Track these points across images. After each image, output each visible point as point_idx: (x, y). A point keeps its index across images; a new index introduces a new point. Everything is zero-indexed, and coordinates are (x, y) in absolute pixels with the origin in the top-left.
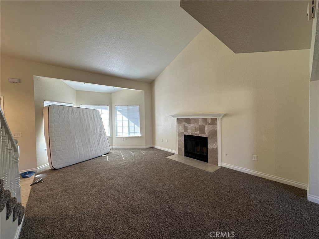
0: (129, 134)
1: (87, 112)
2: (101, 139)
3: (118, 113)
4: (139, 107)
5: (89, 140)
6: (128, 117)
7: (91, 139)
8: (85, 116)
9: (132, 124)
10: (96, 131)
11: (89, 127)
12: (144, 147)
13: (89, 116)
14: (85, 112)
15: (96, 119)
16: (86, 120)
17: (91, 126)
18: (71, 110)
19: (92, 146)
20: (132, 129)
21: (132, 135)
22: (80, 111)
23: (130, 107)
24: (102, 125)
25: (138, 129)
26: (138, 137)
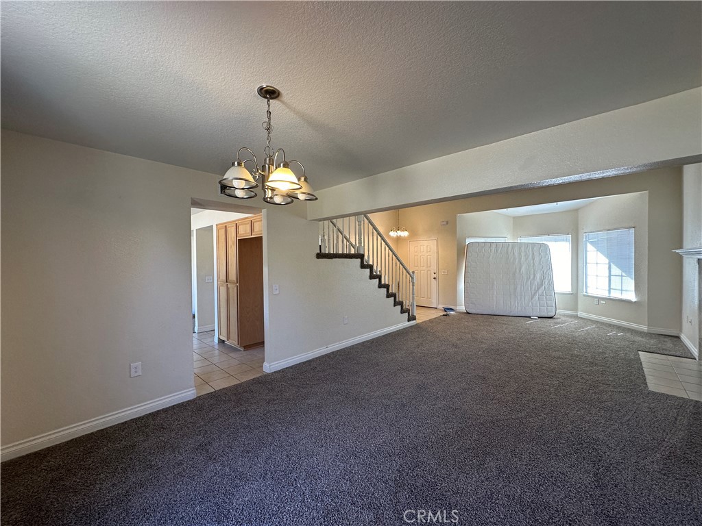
0: (610, 293)
1: (520, 248)
2: (540, 291)
3: (590, 247)
4: (632, 231)
5: (515, 289)
6: (609, 256)
7: (518, 289)
8: (516, 254)
9: (616, 270)
10: (532, 277)
11: (520, 271)
12: (645, 328)
13: (523, 254)
14: (516, 249)
15: (537, 259)
16: (517, 260)
17: (523, 269)
18: (494, 246)
19: (519, 298)
20: (616, 282)
21: (616, 295)
22: (507, 248)
23: (614, 234)
24: (550, 269)
25: (630, 284)
26: (629, 302)
